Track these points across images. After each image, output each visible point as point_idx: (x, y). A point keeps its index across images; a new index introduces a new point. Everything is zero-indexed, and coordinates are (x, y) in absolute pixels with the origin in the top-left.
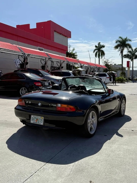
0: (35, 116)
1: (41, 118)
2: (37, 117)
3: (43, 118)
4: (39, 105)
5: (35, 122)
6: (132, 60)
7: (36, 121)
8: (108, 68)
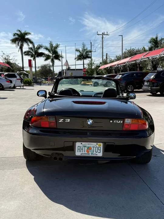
0: (83, 143)
1: (97, 146)
2: (88, 144)
3: (102, 144)
4: (89, 123)
5: (84, 154)
6: (34, 59)
7: (88, 151)
8: (10, 66)
